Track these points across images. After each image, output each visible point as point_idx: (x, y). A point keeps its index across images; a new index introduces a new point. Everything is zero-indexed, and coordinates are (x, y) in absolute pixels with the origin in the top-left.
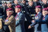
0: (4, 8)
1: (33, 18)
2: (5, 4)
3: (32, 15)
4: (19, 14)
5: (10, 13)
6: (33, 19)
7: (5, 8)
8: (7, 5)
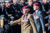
2: (4, 4)
8: (6, 4)
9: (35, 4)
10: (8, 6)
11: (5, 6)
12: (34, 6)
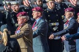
0: (7, 12)
1: (54, 28)
2: (9, 6)
3: (53, 24)
4: (39, 21)
5: (23, 19)
6: (55, 30)
7: (9, 12)
8: (12, 8)
9: (35, 9)
10: (15, 11)
11: (10, 10)
12: (33, 12)
